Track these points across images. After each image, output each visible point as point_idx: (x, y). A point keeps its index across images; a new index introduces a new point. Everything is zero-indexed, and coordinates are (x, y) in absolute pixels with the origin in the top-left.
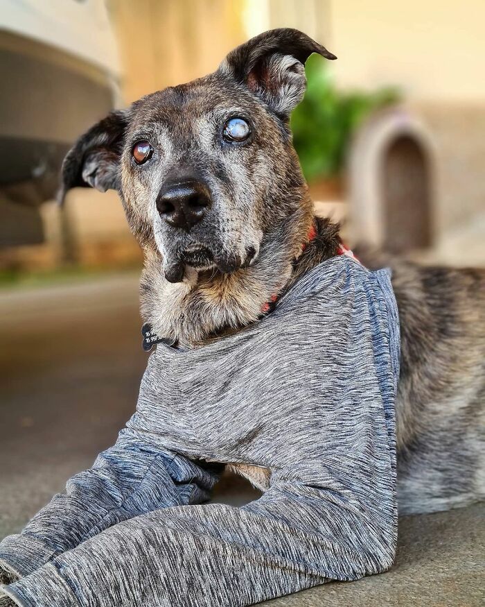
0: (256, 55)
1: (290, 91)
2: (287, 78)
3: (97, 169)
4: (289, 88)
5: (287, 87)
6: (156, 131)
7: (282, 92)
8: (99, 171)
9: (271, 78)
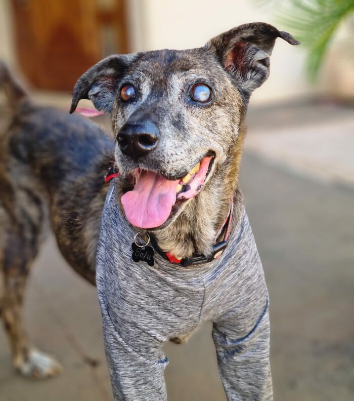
0: (235, 42)
1: (255, 76)
2: (256, 67)
3: (98, 93)
4: (256, 74)
5: (254, 74)
6: (141, 79)
7: (249, 75)
8: (100, 94)
9: (244, 62)
